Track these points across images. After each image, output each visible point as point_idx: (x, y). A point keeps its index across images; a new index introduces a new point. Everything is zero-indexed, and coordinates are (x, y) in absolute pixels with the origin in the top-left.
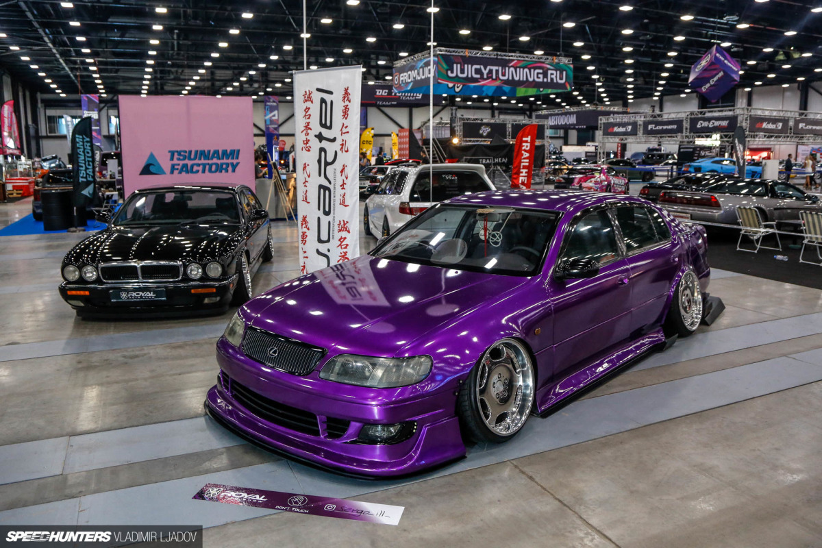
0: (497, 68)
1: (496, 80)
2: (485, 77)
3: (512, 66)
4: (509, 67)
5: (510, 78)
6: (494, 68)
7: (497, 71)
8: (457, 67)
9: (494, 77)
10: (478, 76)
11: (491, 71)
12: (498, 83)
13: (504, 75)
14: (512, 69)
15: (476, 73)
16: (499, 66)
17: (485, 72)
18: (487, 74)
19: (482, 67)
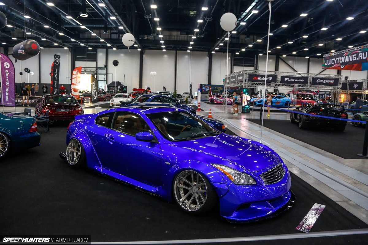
0: (339, 58)
1: (338, 64)
2: (335, 63)
3: (345, 56)
4: (343, 57)
5: (344, 62)
6: (338, 58)
7: (339, 59)
8: (328, 61)
9: (338, 62)
10: (333, 63)
11: (337, 60)
12: (339, 64)
13: (341, 61)
14: (345, 57)
15: (333, 62)
16: (340, 57)
17: (335, 61)
18: (336, 62)
19: (335, 59)
